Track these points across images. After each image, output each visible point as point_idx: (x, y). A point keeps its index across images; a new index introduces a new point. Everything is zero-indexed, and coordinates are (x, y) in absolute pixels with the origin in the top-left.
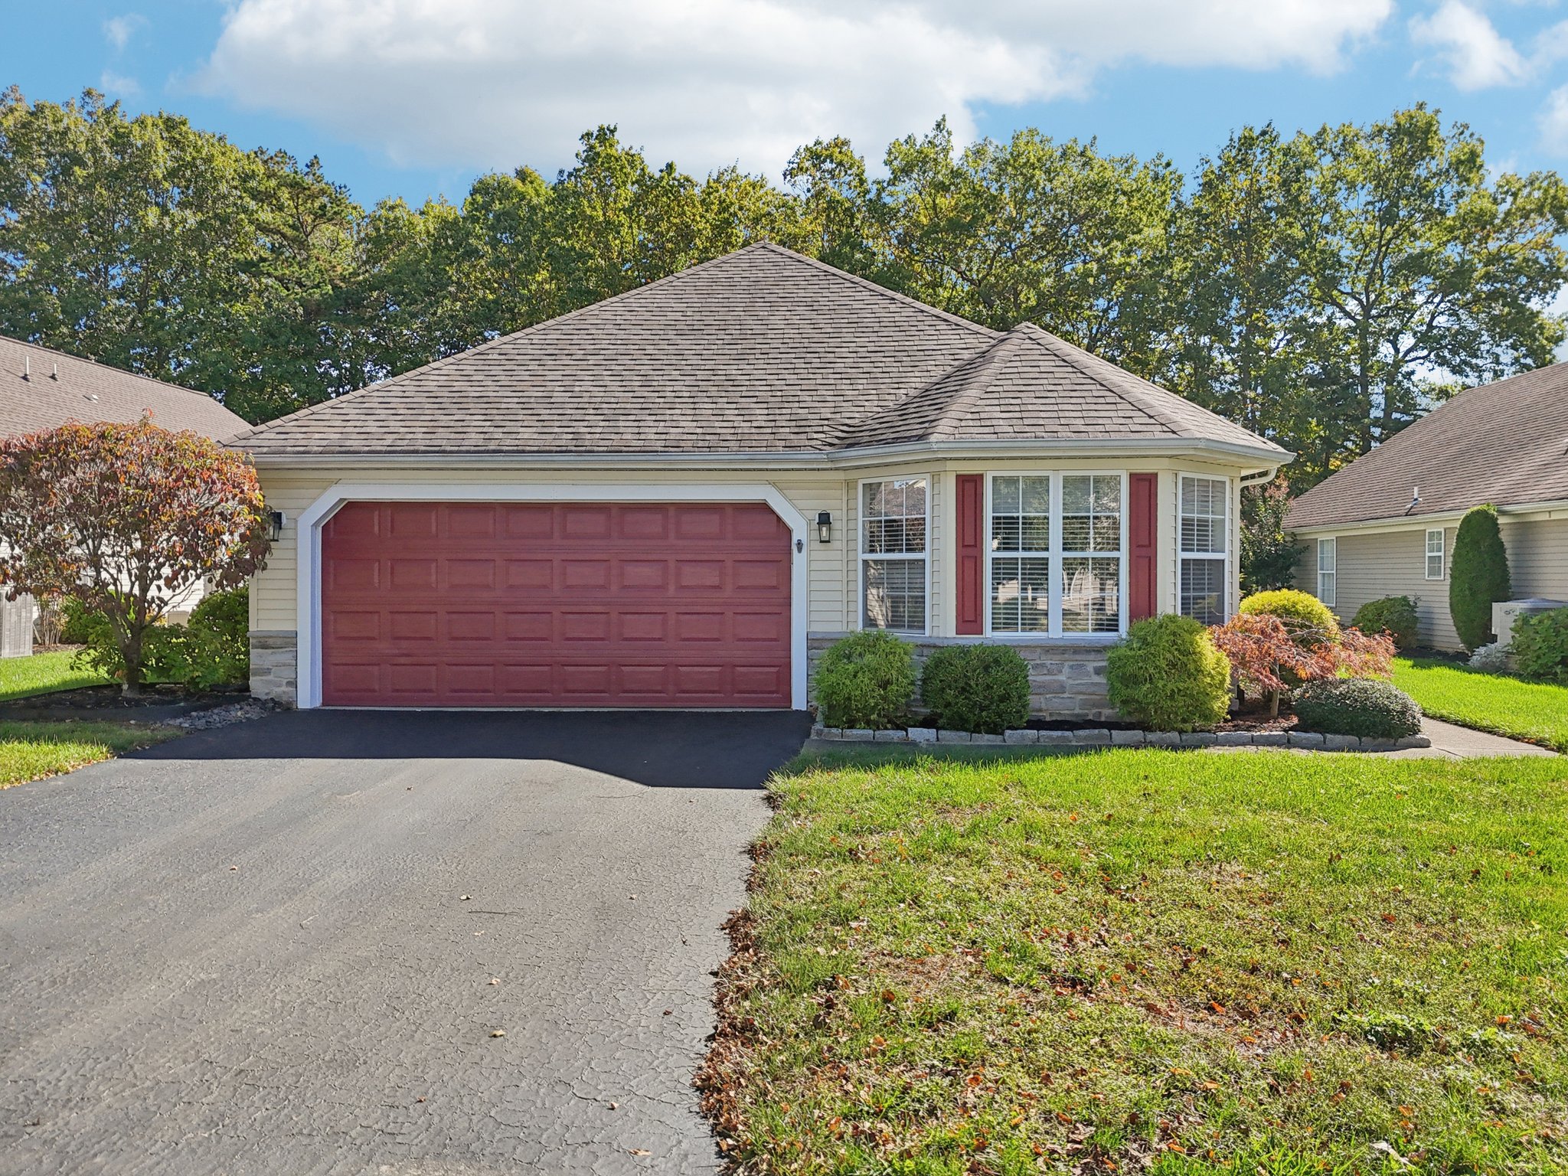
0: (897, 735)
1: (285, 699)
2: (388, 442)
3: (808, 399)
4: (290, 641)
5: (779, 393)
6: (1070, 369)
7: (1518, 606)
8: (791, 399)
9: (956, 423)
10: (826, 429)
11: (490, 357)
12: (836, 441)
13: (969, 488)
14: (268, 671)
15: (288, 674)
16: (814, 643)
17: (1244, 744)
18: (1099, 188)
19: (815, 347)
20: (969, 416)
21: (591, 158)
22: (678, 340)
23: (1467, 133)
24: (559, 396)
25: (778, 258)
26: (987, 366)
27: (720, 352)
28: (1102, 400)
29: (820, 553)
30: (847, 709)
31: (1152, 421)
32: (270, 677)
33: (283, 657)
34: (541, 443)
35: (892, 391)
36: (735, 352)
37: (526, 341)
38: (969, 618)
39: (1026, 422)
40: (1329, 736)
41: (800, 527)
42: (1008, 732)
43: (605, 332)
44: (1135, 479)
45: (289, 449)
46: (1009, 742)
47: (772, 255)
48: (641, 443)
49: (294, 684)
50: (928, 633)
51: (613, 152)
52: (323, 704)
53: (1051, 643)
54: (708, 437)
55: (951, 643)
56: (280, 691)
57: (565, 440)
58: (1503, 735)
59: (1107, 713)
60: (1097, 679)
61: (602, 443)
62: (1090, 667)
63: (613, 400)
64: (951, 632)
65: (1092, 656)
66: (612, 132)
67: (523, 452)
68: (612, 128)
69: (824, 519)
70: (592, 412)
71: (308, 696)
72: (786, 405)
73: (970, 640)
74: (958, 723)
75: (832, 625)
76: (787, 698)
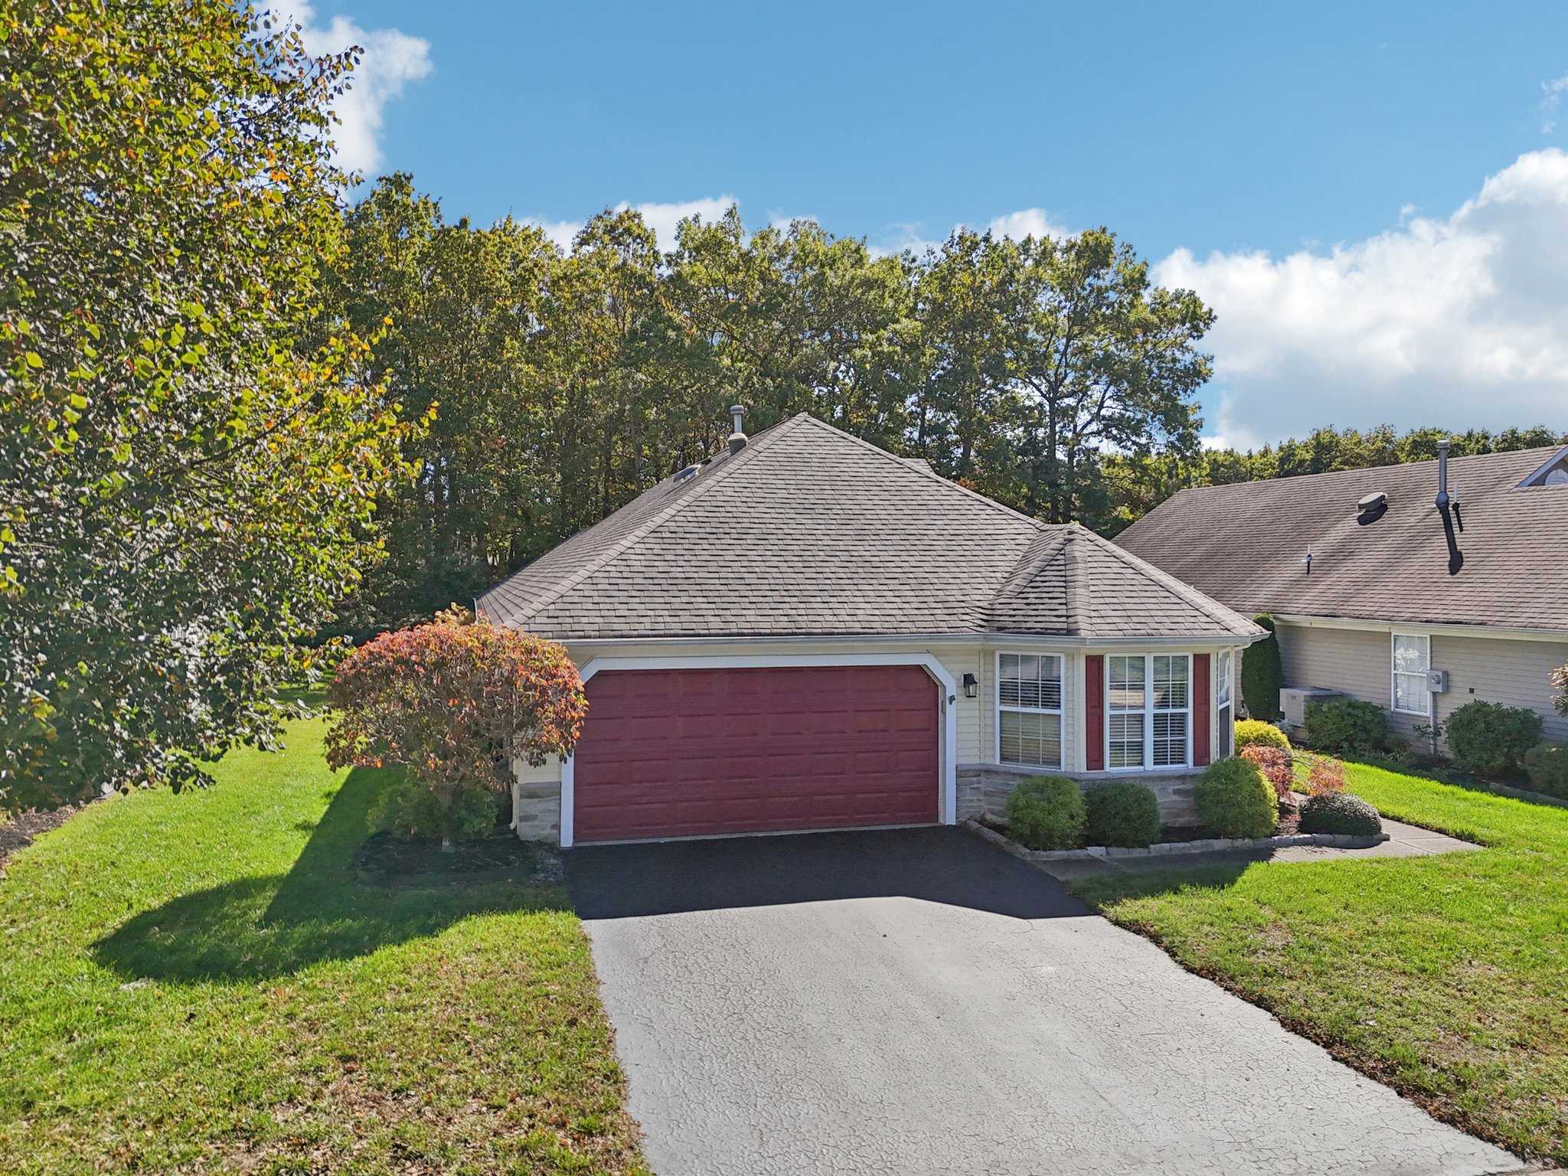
0: (1081, 853)
1: (550, 841)
2: (648, 626)
3: (936, 581)
4: (556, 791)
5: (911, 575)
6: (1132, 571)
7: (1301, 694)
8: (924, 581)
9: (1089, 621)
10: (968, 611)
11: (664, 535)
12: (983, 623)
13: (1095, 664)
14: (535, 818)
15: (553, 819)
16: (961, 773)
17: (1288, 846)
19: (910, 530)
20: (1093, 614)
21: (385, 203)
22: (800, 518)
23: (1131, 252)
24: (751, 578)
25: (823, 433)
26: (1076, 566)
27: (841, 532)
28: (1167, 600)
29: (962, 702)
30: (1050, 837)
31: (1209, 620)
32: (536, 822)
33: (551, 805)
34: (768, 625)
35: (992, 575)
36: (851, 532)
37: (682, 519)
38: (1095, 759)
39: (1135, 620)
41: (951, 685)
42: (1152, 846)
43: (740, 509)
44: (1196, 658)
45: (570, 634)
46: (1153, 855)
47: (817, 430)
48: (842, 625)
49: (557, 827)
50: (1063, 769)
51: (409, 201)
52: (578, 841)
53: (1149, 774)
54: (888, 619)
55: (1083, 777)
56: (547, 832)
57: (783, 624)
59: (1181, 821)
60: (1176, 798)
61: (814, 625)
62: (1170, 789)
63: (792, 582)
64: (1084, 769)
65: (1172, 783)
66: (408, 179)
67: (760, 634)
69: (969, 680)
70: (785, 593)
71: (566, 836)
72: (924, 587)
73: (1095, 774)
74: (1121, 842)
75: (973, 759)
76: (935, 815)
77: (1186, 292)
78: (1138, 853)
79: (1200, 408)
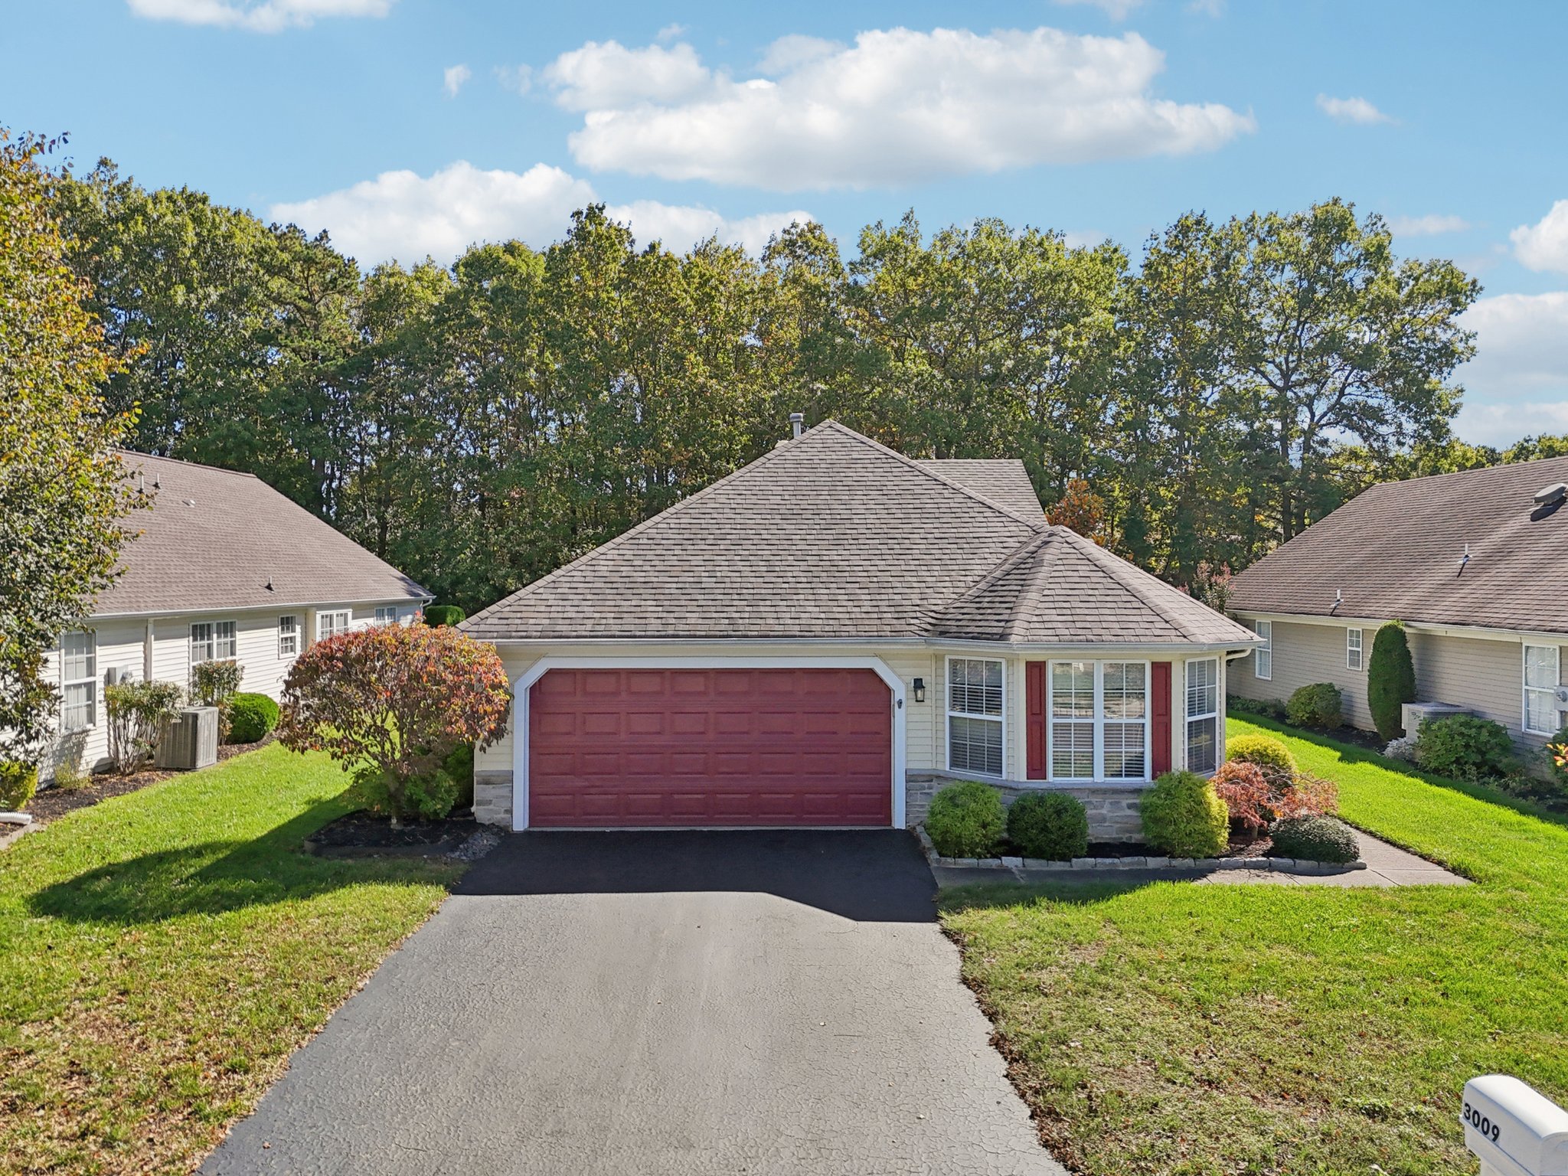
0: (993, 863)
1: (502, 824)
2: (589, 627)
3: (899, 585)
4: (508, 778)
5: (875, 579)
6: (1102, 574)
7: (1422, 710)
8: (885, 585)
9: (1026, 625)
10: (919, 615)
11: (641, 542)
12: (929, 627)
13: (1036, 671)
14: (490, 802)
15: (506, 805)
16: (911, 778)
17: (1239, 868)
18: (1054, 278)
19: (894, 533)
20: (1035, 619)
21: (581, 235)
22: (784, 524)
23: (1380, 224)
24: (708, 582)
25: (844, 439)
26: (1039, 569)
27: (820, 537)
28: (1128, 605)
29: (916, 708)
30: (958, 844)
31: (1168, 626)
32: (491, 807)
33: (503, 791)
34: (706, 628)
35: (962, 578)
36: (831, 537)
37: (665, 526)
38: (1036, 768)
39: (1078, 625)
40: (1298, 861)
41: (900, 690)
42: (1074, 860)
43: (725, 516)
44: (1155, 666)
45: (514, 634)
46: (1075, 869)
47: (838, 435)
48: (781, 628)
49: (510, 811)
50: (1004, 778)
51: (603, 229)
52: (530, 826)
53: (1096, 786)
54: (831, 622)
55: (1024, 786)
56: (499, 817)
57: (724, 626)
58: (1415, 854)
59: (1137, 837)
60: (1129, 812)
61: (752, 628)
62: (1124, 803)
63: (749, 585)
64: (1024, 778)
65: (1127, 795)
66: (601, 210)
67: (695, 636)
68: (600, 206)
69: (918, 684)
70: (736, 597)
71: (520, 823)
72: (883, 591)
73: (1037, 784)
74: (1038, 854)
75: (924, 763)
76: (888, 819)
77: (1442, 262)
78: (1058, 866)
79: (1462, 391)
